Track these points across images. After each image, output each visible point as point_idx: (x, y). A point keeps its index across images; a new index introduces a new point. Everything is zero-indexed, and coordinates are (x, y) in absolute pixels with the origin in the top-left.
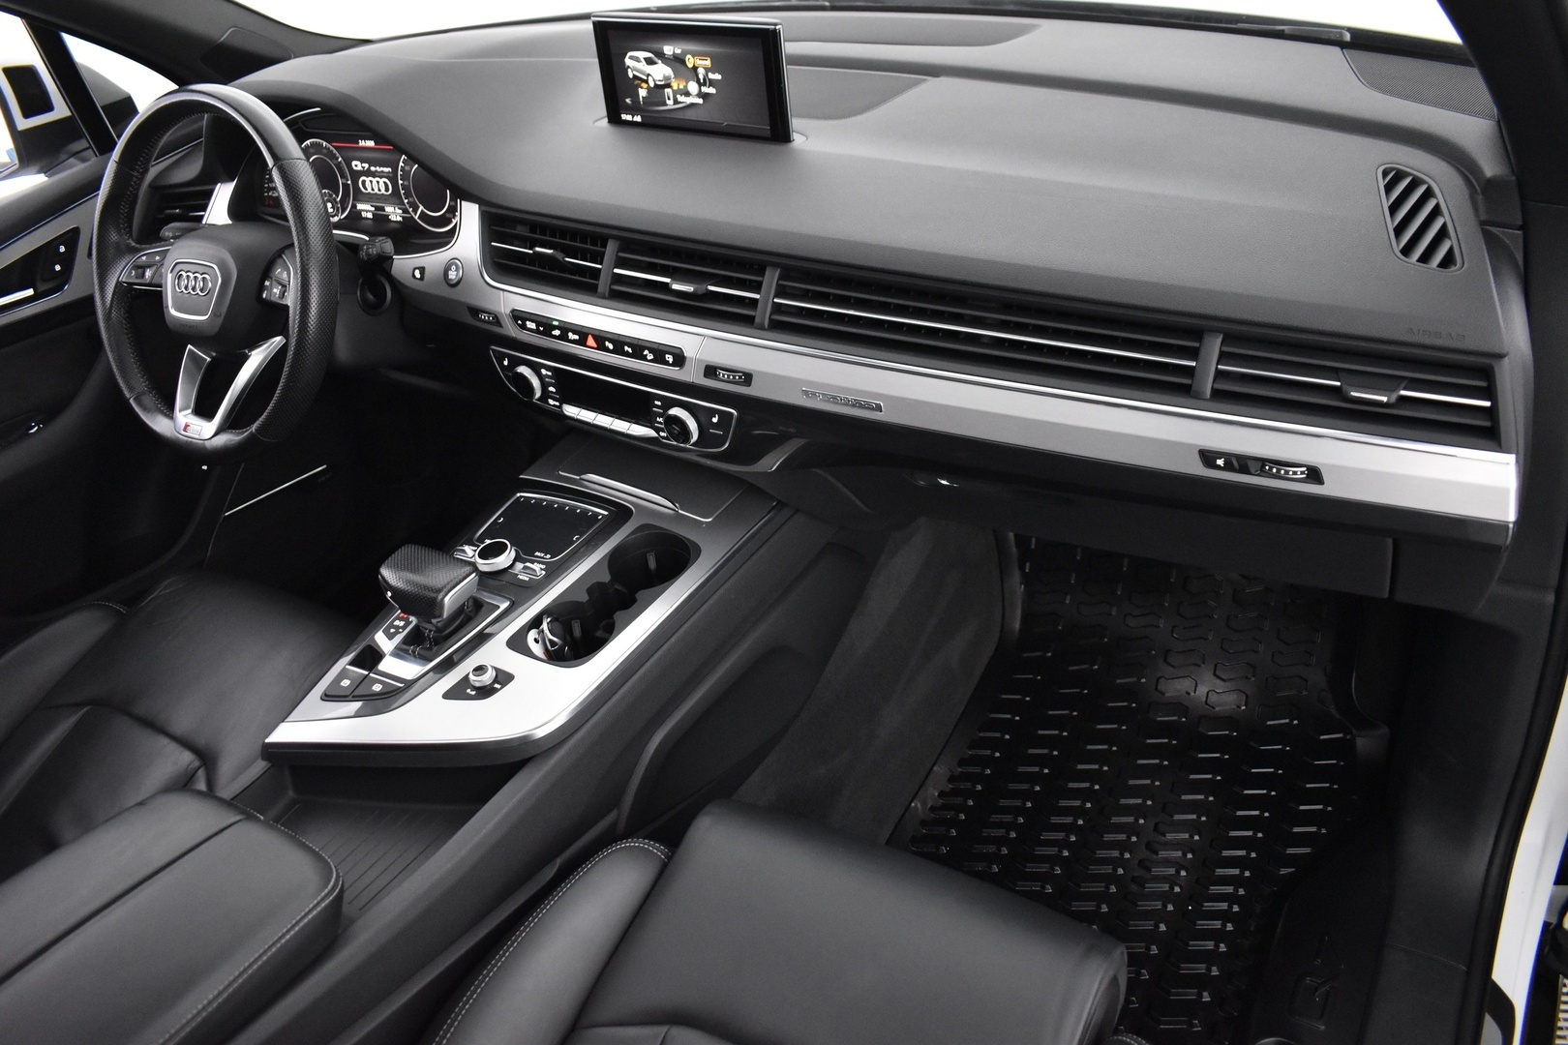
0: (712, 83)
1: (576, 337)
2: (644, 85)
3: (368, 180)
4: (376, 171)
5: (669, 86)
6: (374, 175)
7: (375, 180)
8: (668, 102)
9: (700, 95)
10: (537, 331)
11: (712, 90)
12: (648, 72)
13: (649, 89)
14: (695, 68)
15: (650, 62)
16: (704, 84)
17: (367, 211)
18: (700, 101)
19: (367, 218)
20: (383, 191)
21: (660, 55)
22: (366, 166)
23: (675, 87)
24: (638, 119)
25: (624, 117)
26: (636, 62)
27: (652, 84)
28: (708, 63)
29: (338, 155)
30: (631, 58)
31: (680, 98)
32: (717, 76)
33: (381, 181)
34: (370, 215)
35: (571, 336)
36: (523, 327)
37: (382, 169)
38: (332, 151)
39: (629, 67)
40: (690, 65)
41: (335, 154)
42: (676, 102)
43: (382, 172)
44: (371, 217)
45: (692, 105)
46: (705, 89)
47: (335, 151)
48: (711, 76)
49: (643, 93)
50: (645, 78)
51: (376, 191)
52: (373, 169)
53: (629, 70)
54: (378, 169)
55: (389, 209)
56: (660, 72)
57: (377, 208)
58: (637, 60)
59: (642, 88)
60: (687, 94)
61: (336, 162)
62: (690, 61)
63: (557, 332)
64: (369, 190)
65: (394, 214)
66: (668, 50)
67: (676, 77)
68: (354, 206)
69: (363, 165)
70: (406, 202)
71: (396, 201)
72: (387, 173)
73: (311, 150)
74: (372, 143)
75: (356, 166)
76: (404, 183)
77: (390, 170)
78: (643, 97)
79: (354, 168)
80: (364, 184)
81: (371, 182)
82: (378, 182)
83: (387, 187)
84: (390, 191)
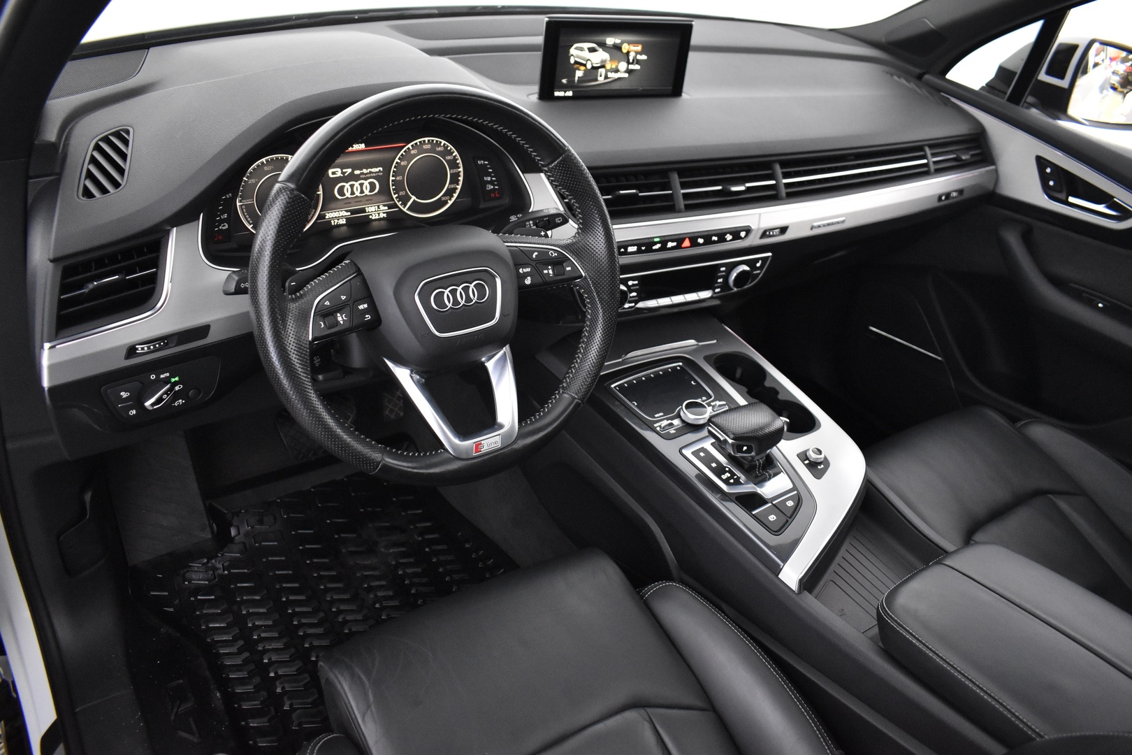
0: (638, 62)
1: (675, 244)
2: (582, 68)
3: (347, 186)
4: (362, 174)
5: (603, 67)
6: (357, 178)
7: (357, 184)
8: (599, 78)
9: (629, 71)
10: (639, 251)
11: (637, 67)
12: (588, 58)
13: (586, 71)
14: (628, 53)
15: (592, 50)
16: (632, 63)
17: (338, 218)
18: (626, 75)
19: (339, 226)
20: (367, 192)
21: (603, 45)
22: (349, 171)
23: (608, 66)
24: (570, 94)
25: (557, 94)
26: (581, 53)
27: (589, 66)
28: (639, 48)
30: (576, 48)
31: (610, 75)
32: (644, 57)
33: (366, 183)
34: (343, 221)
35: (670, 245)
36: (626, 253)
37: (369, 170)
39: (572, 55)
40: (625, 51)
42: (606, 77)
43: (371, 172)
44: (344, 222)
45: (619, 79)
46: (631, 67)
48: (639, 57)
49: (579, 74)
50: (584, 62)
51: (357, 193)
52: (357, 172)
53: (572, 58)
54: (365, 171)
55: (371, 209)
56: (600, 56)
57: (353, 212)
58: (581, 49)
59: (579, 70)
60: (617, 71)
62: (625, 48)
63: (658, 246)
64: (348, 195)
65: (377, 212)
66: (610, 41)
67: (612, 59)
68: (321, 217)
69: (344, 171)
70: (394, 196)
71: (383, 198)
72: (376, 173)
73: (266, 168)
74: (362, 146)
75: (334, 173)
76: (398, 178)
77: (381, 169)
78: (579, 77)
79: (331, 176)
80: (341, 191)
81: (352, 186)
82: (361, 185)
83: (372, 186)
84: (376, 191)
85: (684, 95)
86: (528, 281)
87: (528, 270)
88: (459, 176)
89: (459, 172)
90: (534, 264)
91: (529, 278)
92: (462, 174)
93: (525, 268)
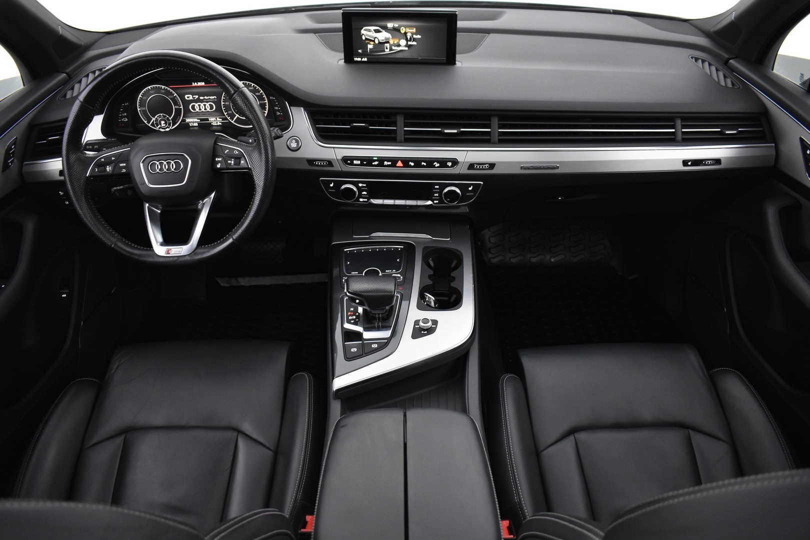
0: (414, 40)
1: (390, 163)
2: (372, 43)
3: (196, 105)
4: (205, 99)
5: (388, 42)
6: (202, 101)
7: (202, 105)
8: (386, 50)
9: (407, 46)
10: (362, 164)
11: (414, 43)
12: (375, 36)
13: (375, 45)
14: (406, 33)
15: (377, 31)
16: (410, 40)
17: (193, 122)
18: (407, 49)
19: (193, 127)
20: (208, 109)
21: (385, 28)
22: (197, 97)
23: (392, 42)
24: (366, 59)
25: (356, 59)
26: (368, 32)
27: (377, 42)
28: (414, 30)
29: (173, 92)
30: (365, 30)
31: (393, 48)
32: (419, 37)
33: (208, 104)
34: (196, 124)
35: (386, 163)
36: (352, 164)
37: (208, 97)
38: (169, 91)
39: (363, 34)
40: (403, 32)
41: (171, 93)
42: (391, 49)
43: (209, 99)
44: (197, 125)
45: (401, 51)
46: (410, 43)
47: (171, 90)
48: (415, 36)
49: (370, 46)
50: (373, 39)
51: (203, 110)
52: (202, 98)
53: (363, 36)
54: (205, 97)
55: (212, 119)
56: (383, 36)
57: (201, 120)
58: (370, 31)
59: (370, 44)
60: (399, 46)
61: (172, 97)
62: (403, 30)
63: (376, 163)
64: (197, 110)
65: (216, 121)
66: (390, 25)
67: (393, 38)
68: (183, 121)
69: (194, 96)
70: (225, 114)
71: (218, 114)
72: (213, 99)
73: (151, 92)
74: (203, 84)
75: (188, 97)
76: (226, 103)
77: (216, 97)
78: (370, 49)
79: (187, 99)
80: (193, 107)
81: (199, 105)
82: (205, 105)
83: (211, 107)
84: (214, 109)
85: (458, 64)
86: (219, 166)
87: (220, 159)
88: (266, 105)
89: (266, 103)
90: (224, 156)
91: (220, 164)
92: (267, 104)
93: (219, 158)
